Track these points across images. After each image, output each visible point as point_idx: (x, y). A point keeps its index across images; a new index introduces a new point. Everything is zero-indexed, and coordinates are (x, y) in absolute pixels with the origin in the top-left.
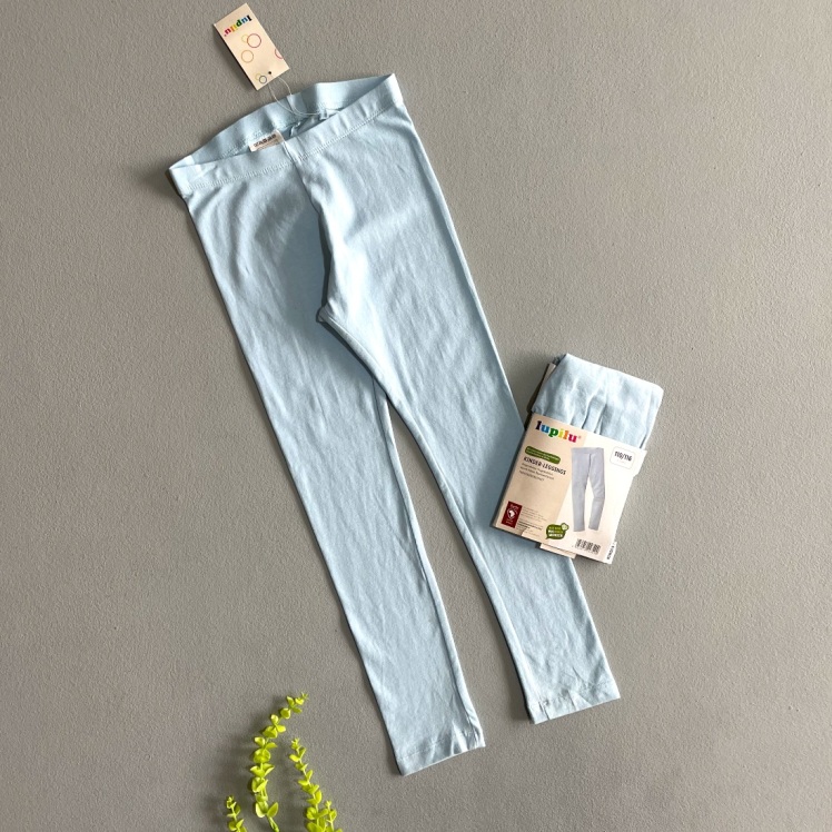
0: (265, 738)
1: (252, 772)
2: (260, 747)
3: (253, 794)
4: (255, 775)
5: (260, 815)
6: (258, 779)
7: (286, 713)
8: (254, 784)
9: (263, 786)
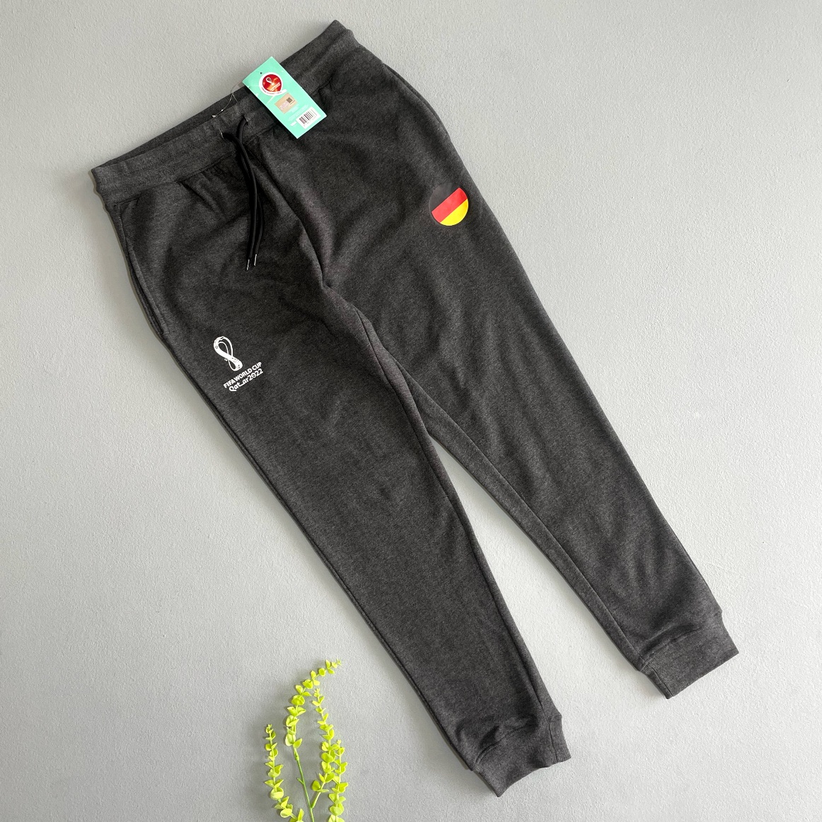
0: (304, 687)
1: (288, 711)
2: (298, 693)
3: (285, 728)
4: (290, 713)
5: (288, 744)
6: (292, 717)
7: (323, 671)
8: (288, 721)
9: (294, 723)
